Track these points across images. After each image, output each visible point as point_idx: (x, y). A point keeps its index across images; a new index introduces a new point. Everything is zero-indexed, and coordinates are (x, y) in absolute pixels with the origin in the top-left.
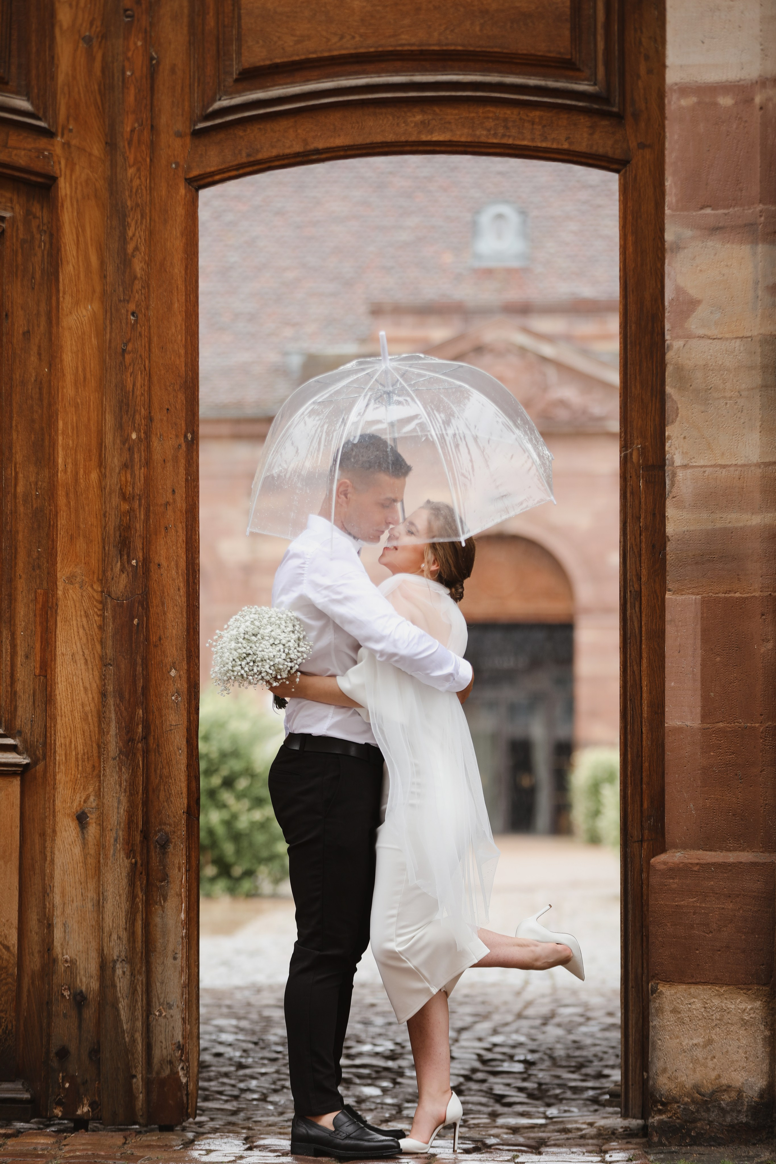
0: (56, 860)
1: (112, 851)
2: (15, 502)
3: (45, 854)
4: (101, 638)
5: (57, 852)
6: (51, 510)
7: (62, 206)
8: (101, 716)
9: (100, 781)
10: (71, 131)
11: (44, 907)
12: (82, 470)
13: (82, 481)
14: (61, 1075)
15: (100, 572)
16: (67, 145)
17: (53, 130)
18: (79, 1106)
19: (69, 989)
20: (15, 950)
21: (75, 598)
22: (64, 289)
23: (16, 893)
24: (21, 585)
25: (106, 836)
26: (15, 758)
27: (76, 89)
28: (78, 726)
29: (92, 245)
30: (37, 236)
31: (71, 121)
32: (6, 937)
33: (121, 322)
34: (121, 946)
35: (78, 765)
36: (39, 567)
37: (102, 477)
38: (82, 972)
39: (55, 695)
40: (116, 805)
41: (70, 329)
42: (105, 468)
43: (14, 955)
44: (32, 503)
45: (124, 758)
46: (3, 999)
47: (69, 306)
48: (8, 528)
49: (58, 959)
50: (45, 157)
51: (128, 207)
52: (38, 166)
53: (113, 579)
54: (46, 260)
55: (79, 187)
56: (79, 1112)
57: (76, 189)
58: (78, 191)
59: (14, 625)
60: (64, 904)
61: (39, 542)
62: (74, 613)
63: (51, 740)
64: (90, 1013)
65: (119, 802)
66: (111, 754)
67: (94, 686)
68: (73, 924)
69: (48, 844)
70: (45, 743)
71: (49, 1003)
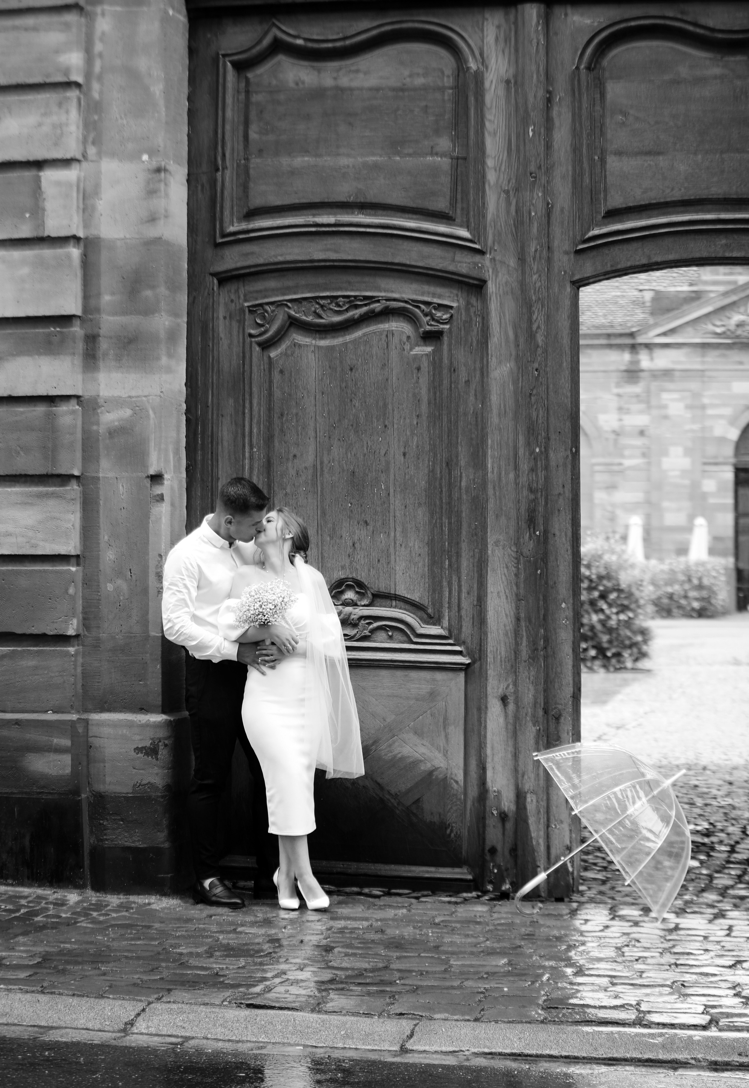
0: (488, 726)
1: (523, 721)
2: (460, 492)
3: (480, 722)
4: (516, 583)
5: (488, 721)
6: (483, 498)
7: (490, 299)
8: (517, 633)
9: (516, 675)
10: (496, 250)
11: (480, 756)
12: (503, 472)
13: (503, 479)
14: (491, 864)
15: (515, 539)
16: (493, 260)
17: (484, 250)
18: (503, 884)
19: (496, 810)
20: (462, 783)
21: (499, 556)
22: (492, 353)
23: (462, 747)
24: (464, 546)
25: (520, 711)
26: (461, 660)
27: (499, 224)
28: (501, 639)
29: (509, 325)
30: (474, 318)
31: (496, 245)
32: (455, 775)
33: (528, 375)
34: (530, 783)
35: (502, 665)
36: (476, 534)
37: (517, 476)
38: (505, 799)
39: (487, 619)
40: (526, 692)
41: (495, 379)
42: (518, 471)
43: (460, 787)
44: (471, 492)
45: (531, 661)
46: (454, 815)
47: (494, 364)
48: (455, 509)
49: (489, 790)
50: (478, 267)
51: (532, 300)
52: (474, 273)
53: (523, 543)
54: (479, 334)
55: (501, 287)
56: (503, 888)
57: (499, 288)
58: (500, 290)
59: (460, 572)
61: (476, 518)
62: (498, 566)
64: (510, 825)
65: (529, 690)
66: (524, 658)
67: (512, 613)
68: (499, 768)
69: (483, 715)
70: (480, 650)
71: (484, 818)
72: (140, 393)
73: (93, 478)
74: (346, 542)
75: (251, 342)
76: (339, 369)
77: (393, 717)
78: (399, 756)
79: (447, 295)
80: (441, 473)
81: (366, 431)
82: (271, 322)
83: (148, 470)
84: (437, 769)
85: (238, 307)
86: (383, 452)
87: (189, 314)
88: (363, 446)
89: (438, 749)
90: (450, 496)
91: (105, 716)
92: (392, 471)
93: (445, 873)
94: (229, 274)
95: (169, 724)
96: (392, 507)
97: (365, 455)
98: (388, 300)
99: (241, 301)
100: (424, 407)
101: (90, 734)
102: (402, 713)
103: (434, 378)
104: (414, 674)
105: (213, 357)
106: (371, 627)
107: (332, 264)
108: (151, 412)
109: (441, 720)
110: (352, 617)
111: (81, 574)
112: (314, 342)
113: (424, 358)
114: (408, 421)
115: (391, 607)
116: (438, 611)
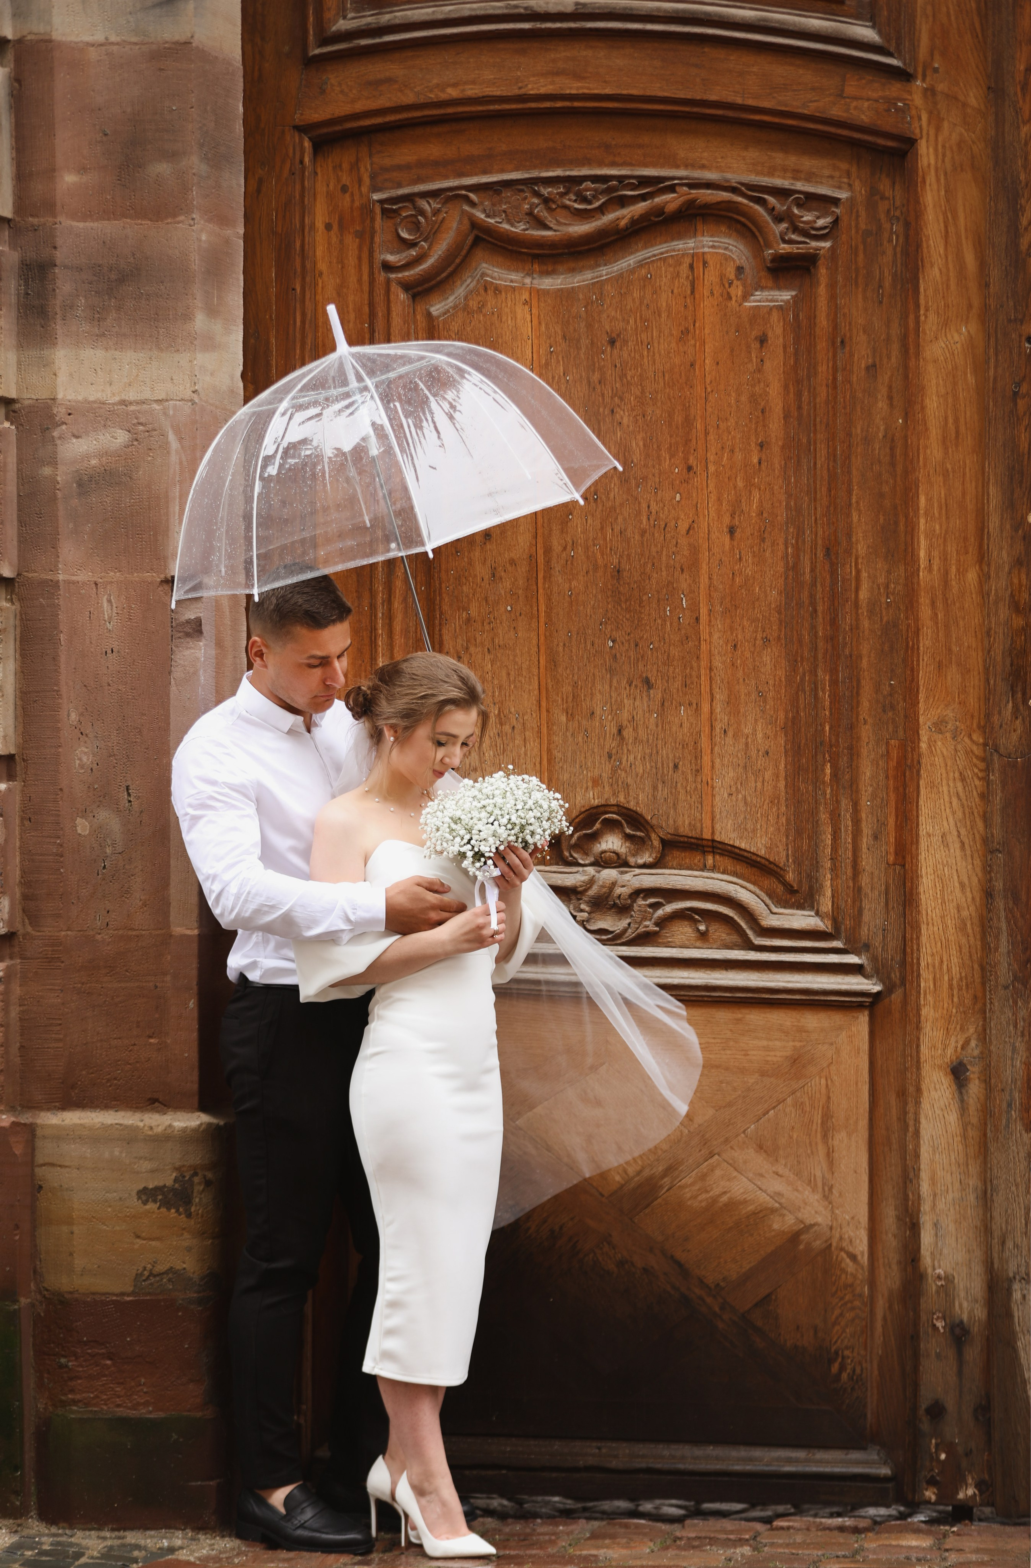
0: (923, 1132)
1: (1004, 1121)
2: (857, 613)
3: (905, 1122)
4: (985, 813)
5: (923, 1120)
6: (909, 625)
7: (924, 182)
8: (985, 925)
9: (985, 1019)
10: (936, 70)
11: (906, 1198)
12: (954, 567)
13: (954, 583)
14: (933, 1441)
15: (982, 716)
16: (930, 92)
17: (910, 70)
18: (961, 1487)
19: (944, 1318)
20: (865, 1260)
21: (945, 753)
22: (927, 303)
23: (865, 1178)
24: (866, 732)
25: (995, 1099)
26: (863, 984)
27: (944, 9)
28: (952, 938)
29: (967, 238)
30: (887, 226)
31: (937, 57)
32: (851, 1241)
33: (1011, 352)
34: (1019, 1258)
35: (953, 995)
36: (892, 707)
37: (984, 578)
38: (962, 1294)
39: (918, 894)
40: (1009, 1054)
41: (935, 361)
42: (989, 565)
43: (862, 1268)
44: (881, 614)
45: (1020, 986)
46: (848, 1331)
47: (934, 328)
48: (847, 652)
49: (927, 1274)
50: (898, 109)
51: (1021, 182)
52: (888, 124)
53: (1001, 726)
54: (899, 261)
55: (948, 153)
56: (961, 1496)
57: (944, 155)
58: (947, 160)
59: (857, 791)
60: (935, 1195)
61: (892, 671)
62: (944, 775)
63: (912, 959)
64: (973, 1353)
65: (1014, 1050)
66: (1002, 981)
67: (975, 880)
68: (949, 1224)
69: (911, 1108)
70: (903, 963)
71: (915, 1338)
72: (147, 394)
73: (43, 583)
74: (602, 726)
75: (388, 281)
76: (585, 342)
77: (711, 1112)
78: (725, 1199)
79: (826, 172)
80: (812, 570)
81: (645, 478)
82: (431, 236)
83: (166, 567)
84: (808, 1228)
85: (357, 204)
86: (683, 526)
87: (248, 218)
88: (639, 513)
89: (811, 1182)
90: (834, 622)
91: (72, 1118)
92: (704, 566)
93: (828, 1462)
94: (338, 128)
95: (211, 1134)
96: (704, 647)
97: (643, 533)
98: (692, 186)
99: (364, 189)
100: (775, 427)
101: (40, 1159)
102: (730, 1105)
103: (796, 360)
104: (755, 1017)
105: (304, 315)
106: (660, 912)
107: (567, 104)
108: (172, 437)
109: (818, 1119)
110: (618, 891)
111: (18, 798)
112: (528, 281)
113: (775, 315)
114: (739, 456)
115: (704, 868)
116: (809, 877)
